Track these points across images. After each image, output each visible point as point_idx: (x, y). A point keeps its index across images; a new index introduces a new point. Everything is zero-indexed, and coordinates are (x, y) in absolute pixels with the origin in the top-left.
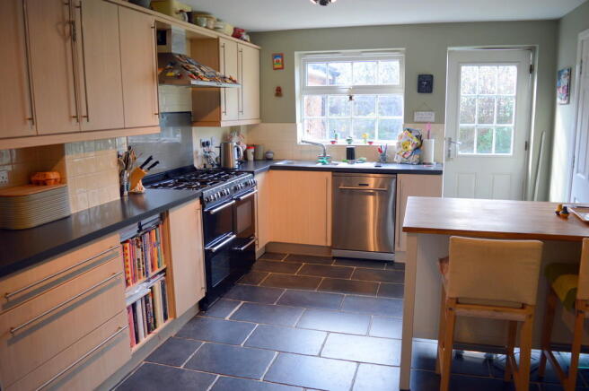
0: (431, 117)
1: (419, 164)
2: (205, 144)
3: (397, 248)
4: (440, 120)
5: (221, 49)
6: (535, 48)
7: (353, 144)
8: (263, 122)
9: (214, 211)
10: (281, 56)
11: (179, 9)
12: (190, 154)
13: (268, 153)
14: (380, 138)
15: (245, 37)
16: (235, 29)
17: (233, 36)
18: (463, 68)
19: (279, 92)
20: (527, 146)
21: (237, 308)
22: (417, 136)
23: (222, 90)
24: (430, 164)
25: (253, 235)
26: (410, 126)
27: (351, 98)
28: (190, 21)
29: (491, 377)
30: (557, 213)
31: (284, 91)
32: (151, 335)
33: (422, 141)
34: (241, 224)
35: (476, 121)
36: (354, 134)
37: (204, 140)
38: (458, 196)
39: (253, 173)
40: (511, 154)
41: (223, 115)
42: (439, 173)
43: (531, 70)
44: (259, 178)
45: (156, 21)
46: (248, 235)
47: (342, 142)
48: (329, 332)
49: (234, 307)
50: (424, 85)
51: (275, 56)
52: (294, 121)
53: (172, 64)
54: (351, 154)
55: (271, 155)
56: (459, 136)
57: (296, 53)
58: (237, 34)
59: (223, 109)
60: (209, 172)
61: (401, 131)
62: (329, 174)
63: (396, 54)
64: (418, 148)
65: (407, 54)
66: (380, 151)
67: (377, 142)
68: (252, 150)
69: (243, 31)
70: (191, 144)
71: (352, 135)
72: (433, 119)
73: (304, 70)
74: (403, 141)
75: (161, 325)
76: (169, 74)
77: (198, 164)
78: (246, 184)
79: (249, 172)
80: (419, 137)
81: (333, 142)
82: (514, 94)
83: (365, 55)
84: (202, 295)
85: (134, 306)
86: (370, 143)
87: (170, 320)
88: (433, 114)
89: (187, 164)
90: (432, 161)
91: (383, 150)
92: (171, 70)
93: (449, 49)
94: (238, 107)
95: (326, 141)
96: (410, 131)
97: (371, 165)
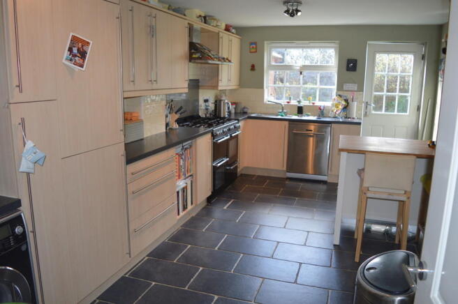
0: (355, 87)
1: (346, 118)
2: (206, 101)
3: (329, 172)
4: (361, 89)
5: (221, 40)
6: (426, 43)
7: (302, 104)
8: (241, 87)
9: (220, 141)
10: (255, 43)
11: (198, 14)
12: (196, 107)
13: (244, 108)
14: (319, 100)
15: (233, 31)
16: (226, 25)
17: (225, 30)
18: (378, 56)
19: (253, 68)
20: (419, 108)
21: (230, 203)
22: (345, 100)
23: (220, 66)
24: (353, 118)
25: (236, 161)
26: (340, 93)
27: (301, 73)
28: (205, 23)
29: (387, 241)
30: (429, 145)
31: (256, 67)
32: (185, 212)
33: (348, 103)
34: (231, 153)
35: (385, 91)
36: (303, 97)
37: (205, 98)
38: (371, 136)
39: (238, 120)
40: (408, 113)
41: (220, 82)
42: (360, 124)
43: (423, 57)
44: (241, 124)
45: (189, 24)
46: (234, 160)
47: (294, 102)
48: (289, 217)
49: (228, 203)
50: (351, 66)
51: (251, 44)
52: (262, 87)
53: (195, 50)
54: (300, 110)
55: (245, 110)
56: (372, 101)
57: (266, 42)
58: (227, 29)
59: (220, 79)
60: (210, 119)
61: (334, 96)
62: (287, 123)
63: (333, 45)
64: (345, 108)
65: (340, 44)
66: (320, 109)
67: (318, 103)
68: (234, 106)
69: (231, 26)
70: (198, 101)
71: (301, 98)
72: (356, 89)
73: (270, 54)
74: (335, 102)
75: (190, 207)
76: (194, 56)
77: (202, 114)
78: (235, 127)
79: (236, 120)
80: (346, 101)
81: (288, 102)
82: (411, 74)
83: (312, 45)
84: (210, 194)
85: (178, 192)
86: (313, 103)
87: (194, 205)
88: (357, 85)
89: (195, 114)
90: (355, 116)
91: (322, 108)
92: (195, 53)
93: (369, 42)
94: (228, 77)
95: (283, 102)
96: (340, 96)
97: (314, 118)
